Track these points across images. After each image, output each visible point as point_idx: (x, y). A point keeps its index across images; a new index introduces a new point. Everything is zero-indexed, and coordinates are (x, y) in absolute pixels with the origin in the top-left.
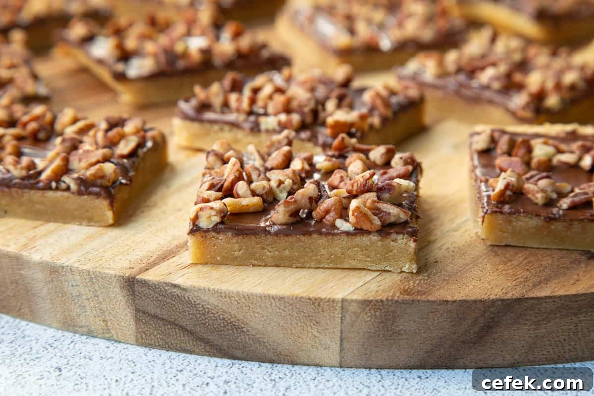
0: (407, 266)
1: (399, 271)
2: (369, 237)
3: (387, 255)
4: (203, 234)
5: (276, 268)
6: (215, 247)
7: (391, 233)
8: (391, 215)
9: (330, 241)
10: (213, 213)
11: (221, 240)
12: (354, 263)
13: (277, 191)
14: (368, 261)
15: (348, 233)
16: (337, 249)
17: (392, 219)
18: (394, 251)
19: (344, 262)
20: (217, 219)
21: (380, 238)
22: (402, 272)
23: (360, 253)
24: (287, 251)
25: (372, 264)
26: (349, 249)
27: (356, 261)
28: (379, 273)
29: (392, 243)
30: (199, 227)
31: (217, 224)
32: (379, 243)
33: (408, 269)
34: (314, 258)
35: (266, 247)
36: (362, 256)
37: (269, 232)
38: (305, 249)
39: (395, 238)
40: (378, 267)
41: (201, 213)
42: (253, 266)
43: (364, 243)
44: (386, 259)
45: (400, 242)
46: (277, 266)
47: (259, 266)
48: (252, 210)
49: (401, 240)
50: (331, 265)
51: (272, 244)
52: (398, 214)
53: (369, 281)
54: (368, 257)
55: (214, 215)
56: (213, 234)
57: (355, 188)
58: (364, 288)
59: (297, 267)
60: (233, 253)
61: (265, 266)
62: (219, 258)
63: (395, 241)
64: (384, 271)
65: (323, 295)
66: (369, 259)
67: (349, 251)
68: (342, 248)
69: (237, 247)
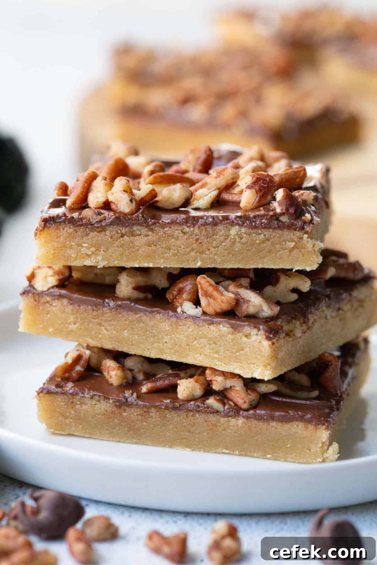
0: (259, 370)
2: (219, 326)
3: (237, 354)
4: (37, 298)
6: (49, 315)
7: (244, 326)
8: (251, 304)
9: (174, 325)
10: (50, 273)
11: (55, 306)
14: (215, 358)
15: (195, 318)
16: (182, 337)
17: (251, 310)
18: (245, 349)
19: (188, 355)
20: (53, 281)
21: (231, 330)
23: (208, 346)
24: (125, 331)
25: (220, 363)
26: (196, 339)
27: (202, 355)
29: (244, 339)
30: (34, 288)
31: (53, 287)
32: (230, 336)
33: (260, 375)
34: (156, 345)
35: (103, 323)
36: (209, 351)
37: (108, 306)
38: (146, 331)
39: (248, 332)
41: (38, 272)
43: (211, 334)
44: (236, 359)
45: (254, 338)
49: (255, 337)
51: (110, 321)
52: (261, 306)
54: (217, 352)
55: (51, 276)
56: (48, 299)
60: (67, 326)
63: (248, 336)
66: (216, 356)
67: (195, 342)
68: (187, 336)
69: (71, 319)
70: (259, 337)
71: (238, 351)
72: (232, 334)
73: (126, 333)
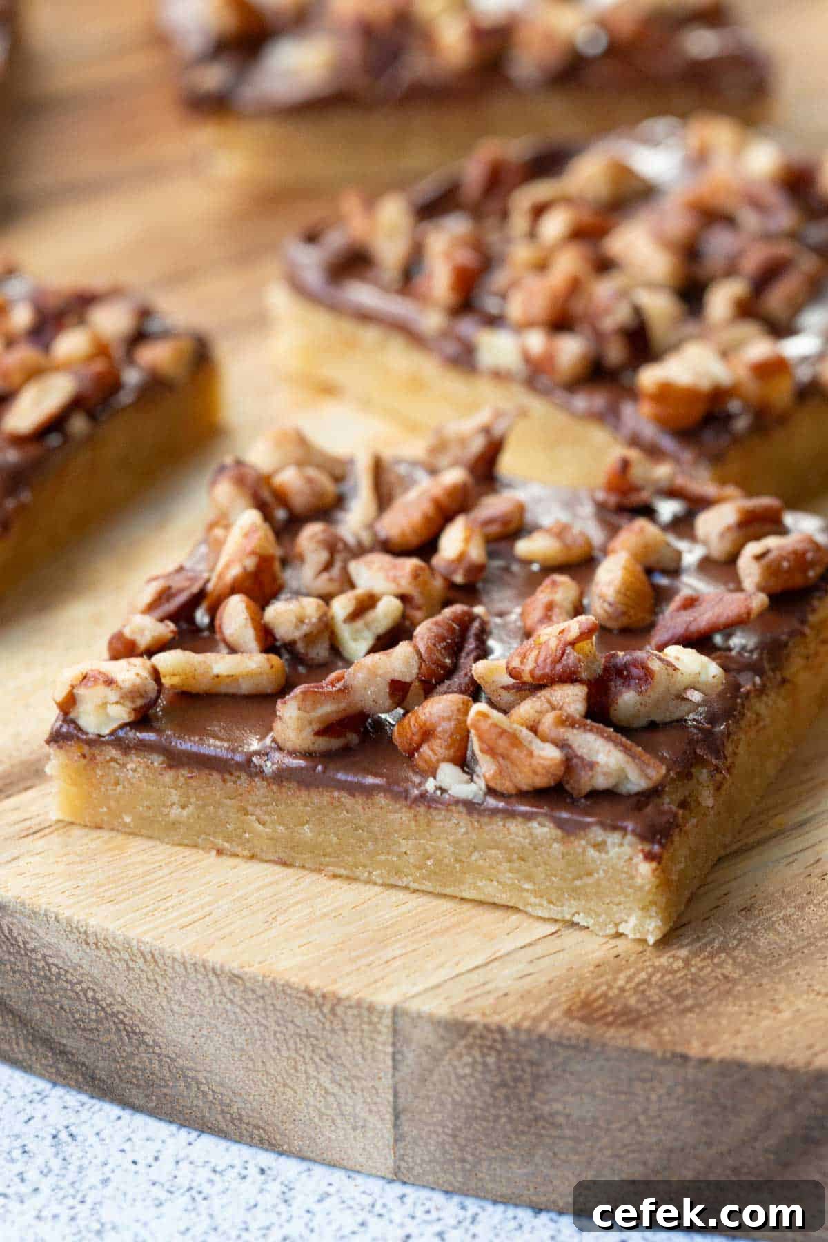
0: (633, 921)
1: (611, 930)
2: (530, 824)
3: (578, 883)
4: (86, 749)
5: (278, 868)
6: (119, 788)
7: (589, 825)
8: (598, 769)
9: (422, 820)
10: (112, 695)
11: (134, 770)
12: (491, 891)
13: (345, 633)
14: (527, 890)
15: (470, 806)
16: (442, 844)
17: (601, 782)
18: (596, 875)
19: (461, 882)
20: (121, 714)
21: (559, 833)
22: (619, 935)
23: (506, 865)
24: (306, 827)
25: (537, 900)
26: (475, 848)
27: (495, 883)
28: (553, 928)
29: (591, 852)
30: (79, 729)
31: (122, 727)
32: (556, 845)
33: (635, 929)
34: (383, 858)
35: (250, 808)
36: (510, 875)
37: (260, 772)
38: (356, 829)
39: (599, 839)
40: (554, 912)
41: (81, 692)
42: (220, 852)
43: (513, 841)
44: (576, 893)
45: (613, 852)
46: (284, 864)
47: (236, 855)
48: (245, 687)
49: (617, 849)
50: (427, 886)
51: (267, 804)
52: (622, 770)
53: (508, 954)
54: (529, 878)
55: (117, 703)
56: (113, 752)
57: (529, 665)
58: (476, 978)
59: (335, 876)
60: (166, 811)
61: (252, 857)
62: (128, 819)
63: (600, 846)
64: (573, 924)
65: (345, 988)
66: (528, 885)
67: (475, 856)
68: (456, 844)
69: (175, 796)
70: (627, 850)
71: (579, 877)
72: (563, 841)
73: (307, 831)
